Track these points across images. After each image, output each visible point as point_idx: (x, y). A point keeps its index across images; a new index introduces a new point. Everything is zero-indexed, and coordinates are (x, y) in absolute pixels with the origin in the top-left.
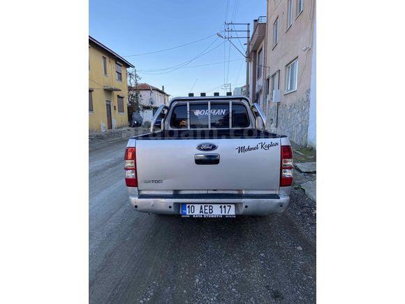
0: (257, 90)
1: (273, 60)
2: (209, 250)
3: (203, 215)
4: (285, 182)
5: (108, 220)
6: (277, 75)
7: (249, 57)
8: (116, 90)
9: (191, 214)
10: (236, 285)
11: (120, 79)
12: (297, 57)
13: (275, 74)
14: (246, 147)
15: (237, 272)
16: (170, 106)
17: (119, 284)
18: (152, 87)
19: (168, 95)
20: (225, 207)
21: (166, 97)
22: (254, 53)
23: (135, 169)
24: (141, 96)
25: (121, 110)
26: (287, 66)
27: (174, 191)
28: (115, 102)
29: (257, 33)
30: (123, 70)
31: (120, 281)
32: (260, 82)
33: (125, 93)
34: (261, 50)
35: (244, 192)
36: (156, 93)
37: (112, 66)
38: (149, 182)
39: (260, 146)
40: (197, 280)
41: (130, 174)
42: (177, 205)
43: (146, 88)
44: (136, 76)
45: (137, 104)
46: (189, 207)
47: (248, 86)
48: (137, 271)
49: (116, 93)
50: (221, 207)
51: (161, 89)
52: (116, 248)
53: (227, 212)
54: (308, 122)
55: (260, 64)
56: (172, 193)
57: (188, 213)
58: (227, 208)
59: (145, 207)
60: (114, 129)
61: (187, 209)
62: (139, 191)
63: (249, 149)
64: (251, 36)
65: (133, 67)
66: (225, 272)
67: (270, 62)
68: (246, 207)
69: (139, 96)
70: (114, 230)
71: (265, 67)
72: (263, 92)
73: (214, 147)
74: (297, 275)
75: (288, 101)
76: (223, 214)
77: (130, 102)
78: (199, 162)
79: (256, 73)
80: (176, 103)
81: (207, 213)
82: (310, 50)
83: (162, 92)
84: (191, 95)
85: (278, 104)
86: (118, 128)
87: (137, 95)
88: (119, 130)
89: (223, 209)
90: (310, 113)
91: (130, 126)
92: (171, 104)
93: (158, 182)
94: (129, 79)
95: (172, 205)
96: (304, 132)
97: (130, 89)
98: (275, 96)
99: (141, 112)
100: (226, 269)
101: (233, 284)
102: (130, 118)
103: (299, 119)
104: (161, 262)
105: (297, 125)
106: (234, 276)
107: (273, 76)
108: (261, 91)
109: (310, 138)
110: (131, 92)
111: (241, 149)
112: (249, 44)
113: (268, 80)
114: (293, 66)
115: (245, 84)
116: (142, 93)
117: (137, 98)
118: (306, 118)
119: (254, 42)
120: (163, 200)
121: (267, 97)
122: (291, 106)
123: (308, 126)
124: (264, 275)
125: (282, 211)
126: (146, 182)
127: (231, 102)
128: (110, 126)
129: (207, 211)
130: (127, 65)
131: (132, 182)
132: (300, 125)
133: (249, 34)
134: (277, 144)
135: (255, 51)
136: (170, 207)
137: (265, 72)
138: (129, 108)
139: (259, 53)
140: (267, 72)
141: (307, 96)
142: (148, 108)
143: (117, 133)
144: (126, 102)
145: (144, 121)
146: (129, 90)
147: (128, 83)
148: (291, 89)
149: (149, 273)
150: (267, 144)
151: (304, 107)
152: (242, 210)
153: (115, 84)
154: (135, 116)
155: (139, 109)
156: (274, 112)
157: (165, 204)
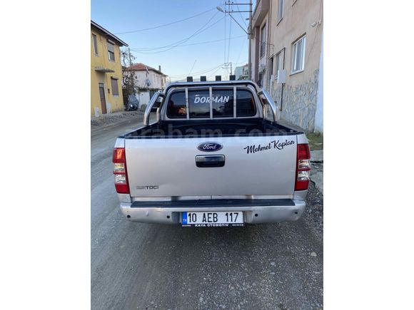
0: (260, 70)
1: (278, 37)
2: (213, 260)
3: (206, 224)
4: (300, 185)
5: (100, 223)
6: (282, 53)
7: (251, 34)
8: (109, 71)
9: (192, 223)
10: (245, 304)
11: (113, 58)
12: (305, 34)
13: (280, 52)
14: (257, 147)
15: (246, 287)
16: (166, 93)
17: (112, 305)
18: (148, 67)
19: (165, 76)
20: (231, 214)
21: (163, 78)
22: (257, 29)
23: (126, 174)
24: (136, 78)
25: (116, 93)
26: (293, 43)
27: (173, 197)
28: (108, 85)
29: (260, 6)
30: (115, 49)
31: (113, 301)
32: (264, 62)
33: (118, 74)
34: (265, 25)
35: (253, 197)
36: (153, 73)
37: (103, 45)
38: (143, 188)
39: (273, 145)
40: (201, 299)
41: (120, 179)
42: (177, 214)
43: (141, 68)
44: (130, 56)
45: (133, 86)
46: (190, 215)
47: (250, 64)
48: (133, 287)
49: (109, 75)
50: (227, 214)
51: (158, 69)
52: (108, 259)
53: (234, 220)
54: (316, 106)
55: (264, 41)
56: (170, 200)
57: (189, 221)
58: (234, 216)
59: (139, 217)
60: (109, 114)
61: (188, 218)
62: (131, 197)
63: (260, 149)
64: (253, 10)
65: (127, 45)
66: (232, 288)
67: (274, 40)
68: (256, 215)
69: (134, 77)
70: (107, 235)
71: (269, 44)
72: (266, 72)
73: (218, 147)
74: (313, 290)
75: (294, 83)
76: (230, 222)
77: (125, 84)
78: (200, 164)
79: (259, 51)
80: (173, 89)
81: (211, 222)
82: (319, 26)
83: (158, 73)
84: (190, 79)
85: (283, 85)
86: (113, 112)
87: (132, 76)
88: (114, 114)
89: (230, 217)
90: (318, 96)
91: (126, 110)
92: (167, 90)
93: (153, 187)
94: (122, 58)
95: (170, 215)
96: (310, 116)
97: (124, 69)
98: (280, 76)
99: (136, 94)
100: (233, 284)
101: (242, 303)
102: (126, 101)
103: (306, 102)
104: (160, 275)
105: (304, 109)
106: (243, 293)
107: (278, 55)
108: (264, 71)
109: (317, 123)
110: (126, 74)
111: (251, 149)
112: (251, 18)
113: (272, 59)
114: (299, 43)
115: (248, 63)
116: (137, 74)
117: (132, 79)
118: (313, 102)
119: (256, 17)
120: (160, 209)
121: (270, 78)
122: (297, 88)
123: (315, 111)
124: (277, 291)
125: (297, 218)
126: (139, 188)
127: (235, 88)
128: (105, 111)
129: (211, 220)
130: (120, 44)
131: (123, 189)
132: (307, 109)
133: (251, 8)
134: (293, 142)
135: (258, 27)
136: (168, 217)
137: (269, 51)
138: (124, 90)
139: (262, 29)
140: (271, 50)
141: (316, 77)
142: (144, 90)
143: (112, 118)
144: (121, 84)
145: (141, 104)
146: (123, 71)
147: (122, 63)
148: (297, 69)
149: (147, 291)
150: (281, 142)
151: (311, 89)
152: (251, 219)
153: (108, 65)
154: (131, 99)
155: (134, 92)
156: (278, 94)
157: (162, 213)
